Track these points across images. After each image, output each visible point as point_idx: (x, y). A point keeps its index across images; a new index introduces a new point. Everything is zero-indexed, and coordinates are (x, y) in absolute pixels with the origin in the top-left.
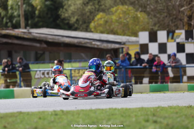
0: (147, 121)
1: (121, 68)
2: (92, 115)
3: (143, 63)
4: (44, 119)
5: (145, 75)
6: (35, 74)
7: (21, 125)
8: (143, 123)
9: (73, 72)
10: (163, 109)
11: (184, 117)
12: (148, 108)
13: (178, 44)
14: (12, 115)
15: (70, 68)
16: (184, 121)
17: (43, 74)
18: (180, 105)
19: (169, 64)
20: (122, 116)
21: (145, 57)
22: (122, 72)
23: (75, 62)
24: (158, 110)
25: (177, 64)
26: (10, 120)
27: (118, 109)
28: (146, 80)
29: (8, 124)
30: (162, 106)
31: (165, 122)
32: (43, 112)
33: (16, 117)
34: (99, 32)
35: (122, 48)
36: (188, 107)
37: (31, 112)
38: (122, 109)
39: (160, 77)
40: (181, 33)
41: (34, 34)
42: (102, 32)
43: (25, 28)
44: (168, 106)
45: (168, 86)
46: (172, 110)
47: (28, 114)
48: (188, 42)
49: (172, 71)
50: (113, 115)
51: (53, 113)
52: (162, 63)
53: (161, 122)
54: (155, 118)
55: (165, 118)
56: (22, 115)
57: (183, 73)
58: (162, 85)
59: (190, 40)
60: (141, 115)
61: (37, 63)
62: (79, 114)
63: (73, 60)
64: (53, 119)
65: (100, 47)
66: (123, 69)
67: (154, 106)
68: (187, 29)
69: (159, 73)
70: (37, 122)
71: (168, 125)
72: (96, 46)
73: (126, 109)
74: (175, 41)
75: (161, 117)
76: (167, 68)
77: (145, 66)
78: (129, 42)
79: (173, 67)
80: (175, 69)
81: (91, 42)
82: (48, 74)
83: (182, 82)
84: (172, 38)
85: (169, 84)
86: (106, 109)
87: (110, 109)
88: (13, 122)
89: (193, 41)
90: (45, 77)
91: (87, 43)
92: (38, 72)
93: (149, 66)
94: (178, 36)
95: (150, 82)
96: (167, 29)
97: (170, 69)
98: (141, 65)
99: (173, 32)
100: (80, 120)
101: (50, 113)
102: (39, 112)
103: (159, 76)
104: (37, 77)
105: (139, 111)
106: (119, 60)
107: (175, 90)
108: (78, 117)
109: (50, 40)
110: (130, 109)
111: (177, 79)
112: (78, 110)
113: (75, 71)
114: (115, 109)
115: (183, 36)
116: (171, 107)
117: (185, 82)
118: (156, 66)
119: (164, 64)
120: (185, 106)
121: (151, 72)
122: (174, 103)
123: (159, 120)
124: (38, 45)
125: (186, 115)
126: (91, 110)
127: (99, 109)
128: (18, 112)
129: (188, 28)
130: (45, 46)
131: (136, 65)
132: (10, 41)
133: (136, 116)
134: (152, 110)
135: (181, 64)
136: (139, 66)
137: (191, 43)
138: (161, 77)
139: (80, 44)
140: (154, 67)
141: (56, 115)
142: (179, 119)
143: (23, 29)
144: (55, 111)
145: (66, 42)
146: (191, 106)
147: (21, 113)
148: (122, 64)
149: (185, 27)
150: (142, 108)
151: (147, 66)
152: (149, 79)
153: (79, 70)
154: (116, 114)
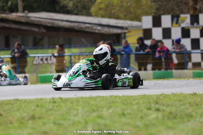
0: (150, 109)
1: (123, 54)
2: (93, 102)
3: (146, 49)
4: (42, 107)
5: (148, 61)
6: (34, 60)
7: (18, 114)
8: (145, 111)
9: (73, 58)
10: (166, 96)
11: (188, 104)
12: (150, 96)
13: (183, 29)
14: (9, 103)
15: (70, 54)
16: (187, 109)
17: (42, 60)
18: (184, 93)
19: (173, 50)
20: (124, 104)
21: (148, 42)
22: (124, 58)
23: (75, 47)
24: (161, 97)
25: (182, 50)
26: (7, 108)
27: (120, 97)
28: (149, 67)
29: (4, 111)
30: (166, 93)
31: (168, 110)
32: (41, 99)
33: (13, 104)
34: (100, 16)
35: (125, 33)
36: (192, 95)
37: (29, 100)
38: (124, 96)
39: (163, 64)
40: (186, 17)
41: (33, 19)
42: (103, 17)
43: (23, 12)
44: (172, 93)
45: (172, 73)
46: (176, 98)
47: (25, 101)
48: (194, 27)
49: (176, 57)
50: (114, 102)
51: (52, 100)
52: (165, 49)
53: (164, 110)
54: (157, 106)
55: (168, 105)
56: (18, 102)
57: (188, 59)
58: (166, 71)
59: (195, 24)
60: (144, 103)
61: (35, 49)
62: (78, 102)
63: (73, 46)
64: (51, 107)
65: (101, 32)
66: (125, 55)
67: (157, 94)
68: (192, 13)
69: (163, 59)
70: (34, 110)
71: (171, 113)
72: (97, 31)
73: (128, 97)
74: (180, 26)
75: (164, 105)
76: (171, 54)
77: (148, 52)
78: (132, 27)
79: (177, 54)
80: (180, 56)
81: (92, 27)
82: (47, 60)
83: (187, 69)
84: (177, 23)
85: (174, 71)
86: (107, 97)
87: (111, 96)
88: (10, 110)
89: (198, 26)
90: (43, 63)
91: (88, 27)
92: (37, 58)
93: (152, 51)
94: (183, 21)
95: (153, 69)
96: (172, 14)
97: (174, 56)
98: (144, 51)
99: (178, 17)
100: (80, 108)
101: (48, 101)
102: (37, 100)
103: (162, 62)
104: (35, 63)
105: (141, 98)
106: (121, 45)
107: (180, 77)
108: (77, 105)
109: (49, 25)
110: (132, 96)
111: (182, 66)
112: (77, 98)
113: (75, 58)
114: (117, 96)
115: (188, 20)
116: (174, 95)
117: (190, 69)
118: (159, 52)
119: (168, 50)
120: (189, 94)
121: (154, 58)
122: (177, 91)
123: (161, 108)
124: (36, 30)
125: (190, 103)
126: (91, 98)
127: (100, 97)
128: (14, 99)
129: (194, 12)
130: (44, 30)
131: (139, 51)
132: (7, 25)
133: (138, 103)
134: (155, 97)
135: (186, 50)
136: (142, 52)
137: (196, 27)
138: (165, 63)
139: (81, 29)
140: (157, 53)
141: (55, 102)
142: (182, 107)
143: (21, 12)
144: (53, 99)
145: (66, 26)
146: (195, 94)
147: (17, 100)
148: (125, 50)
149: (190, 11)
150: (145, 95)
151: (151, 52)
152: (153, 66)
153: (79, 56)
154: (117, 102)
